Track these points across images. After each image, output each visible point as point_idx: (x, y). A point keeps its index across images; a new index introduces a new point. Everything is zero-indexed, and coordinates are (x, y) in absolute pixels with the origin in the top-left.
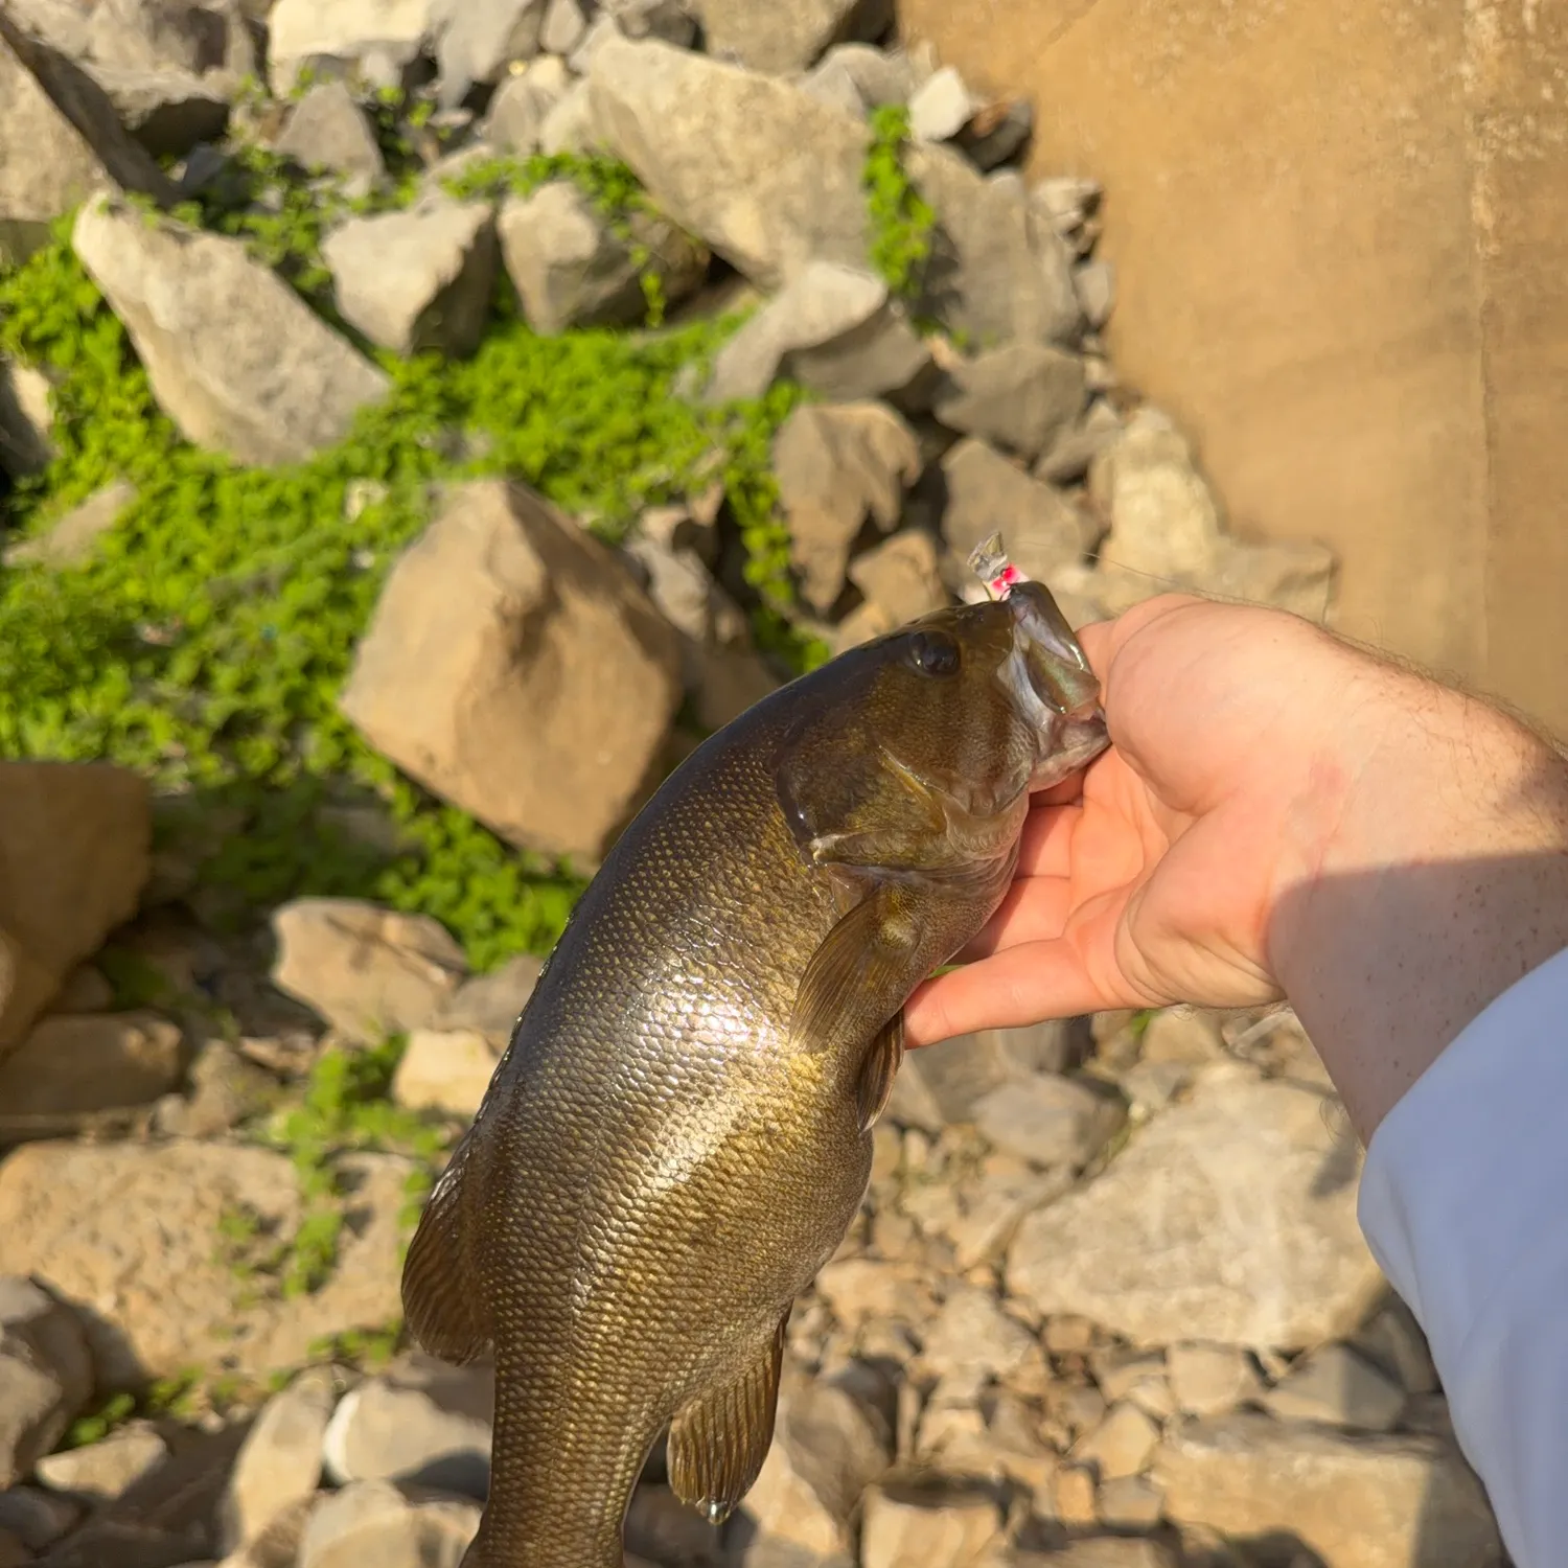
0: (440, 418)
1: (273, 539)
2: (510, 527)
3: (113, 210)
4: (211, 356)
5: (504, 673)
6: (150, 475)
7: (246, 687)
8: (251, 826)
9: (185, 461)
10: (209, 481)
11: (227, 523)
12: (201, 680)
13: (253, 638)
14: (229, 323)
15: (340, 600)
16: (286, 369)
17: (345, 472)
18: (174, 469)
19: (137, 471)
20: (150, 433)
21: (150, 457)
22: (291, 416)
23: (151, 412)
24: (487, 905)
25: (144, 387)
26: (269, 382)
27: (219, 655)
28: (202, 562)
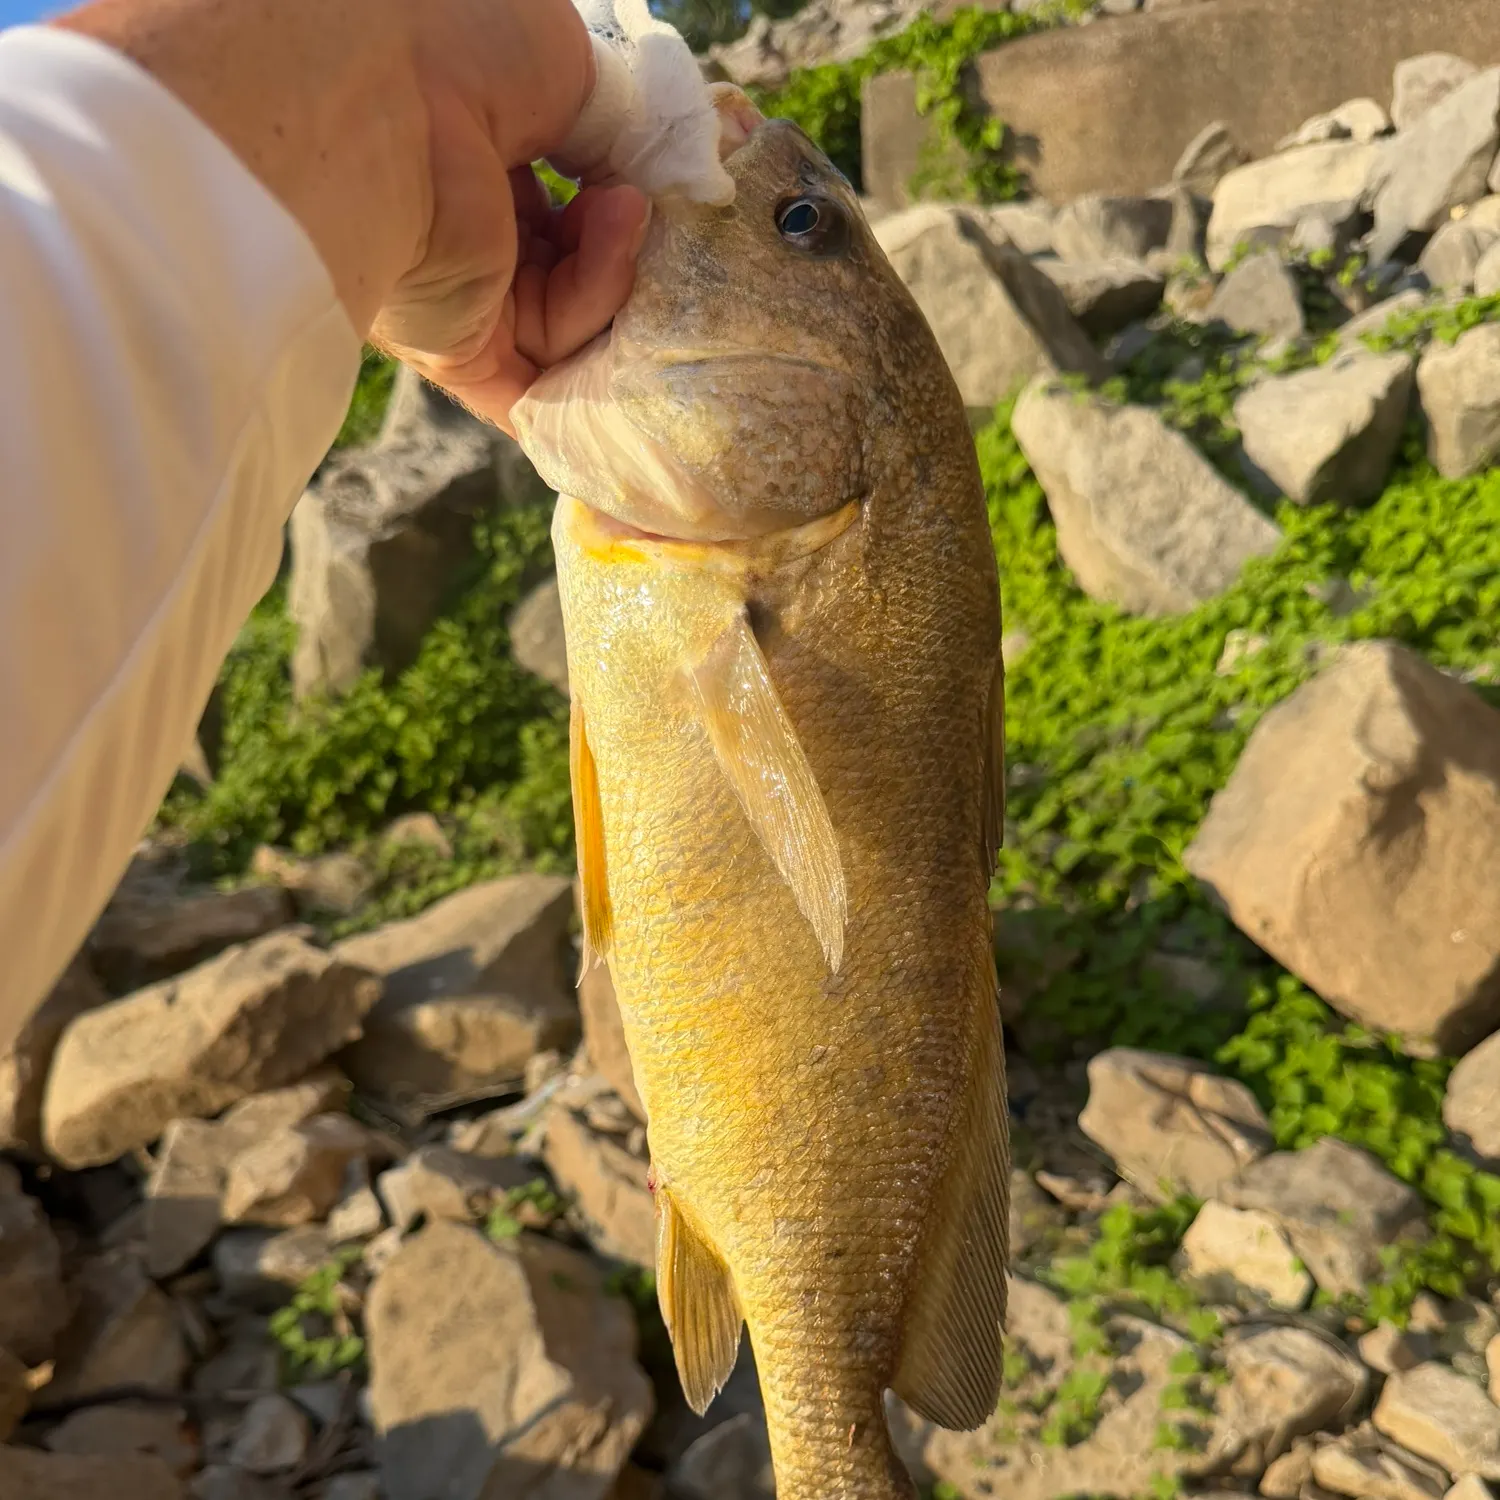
0: (1329, 567)
1: (1147, 688)
2: (1391, 694)
3: (1052, 391)
4: (1117, 516)
5: (1361, 845)
6: (1044, 624)
7: (1098, 831)
8: (1081, 965)
9: (1079, 610)
10: (1097, 629)
11: (1106, 670)
12: (1059, 823)
13: (1113, 786)
14: (1135, 486)
15: (1204, 754)
16: (1183, 525)
17: (1225, 622)
18: (1068, 621)
19: (1034, 621)
20: (1052, 587)
21: (1049, 607)
22: (1181, 570)
23: (1055, 566)
24: (1302, 1074)
25: (1053, 544)
26: (1167, 538)
27: (1080, 802)
28: (1078, 706)
